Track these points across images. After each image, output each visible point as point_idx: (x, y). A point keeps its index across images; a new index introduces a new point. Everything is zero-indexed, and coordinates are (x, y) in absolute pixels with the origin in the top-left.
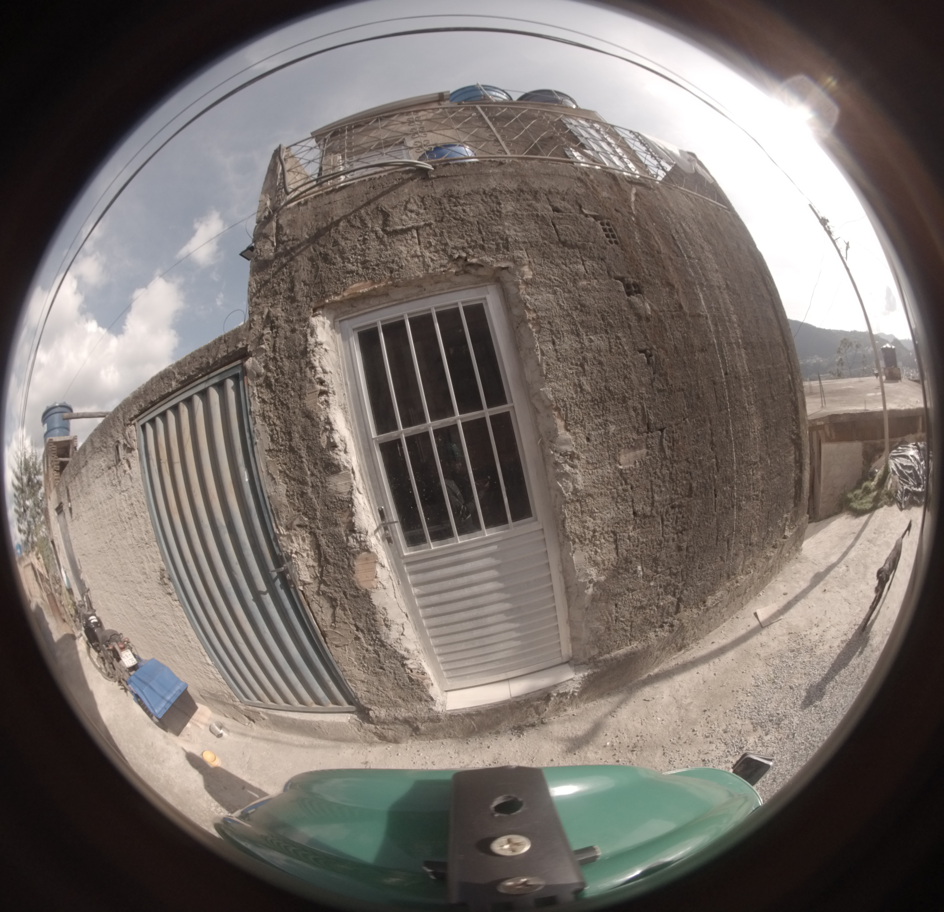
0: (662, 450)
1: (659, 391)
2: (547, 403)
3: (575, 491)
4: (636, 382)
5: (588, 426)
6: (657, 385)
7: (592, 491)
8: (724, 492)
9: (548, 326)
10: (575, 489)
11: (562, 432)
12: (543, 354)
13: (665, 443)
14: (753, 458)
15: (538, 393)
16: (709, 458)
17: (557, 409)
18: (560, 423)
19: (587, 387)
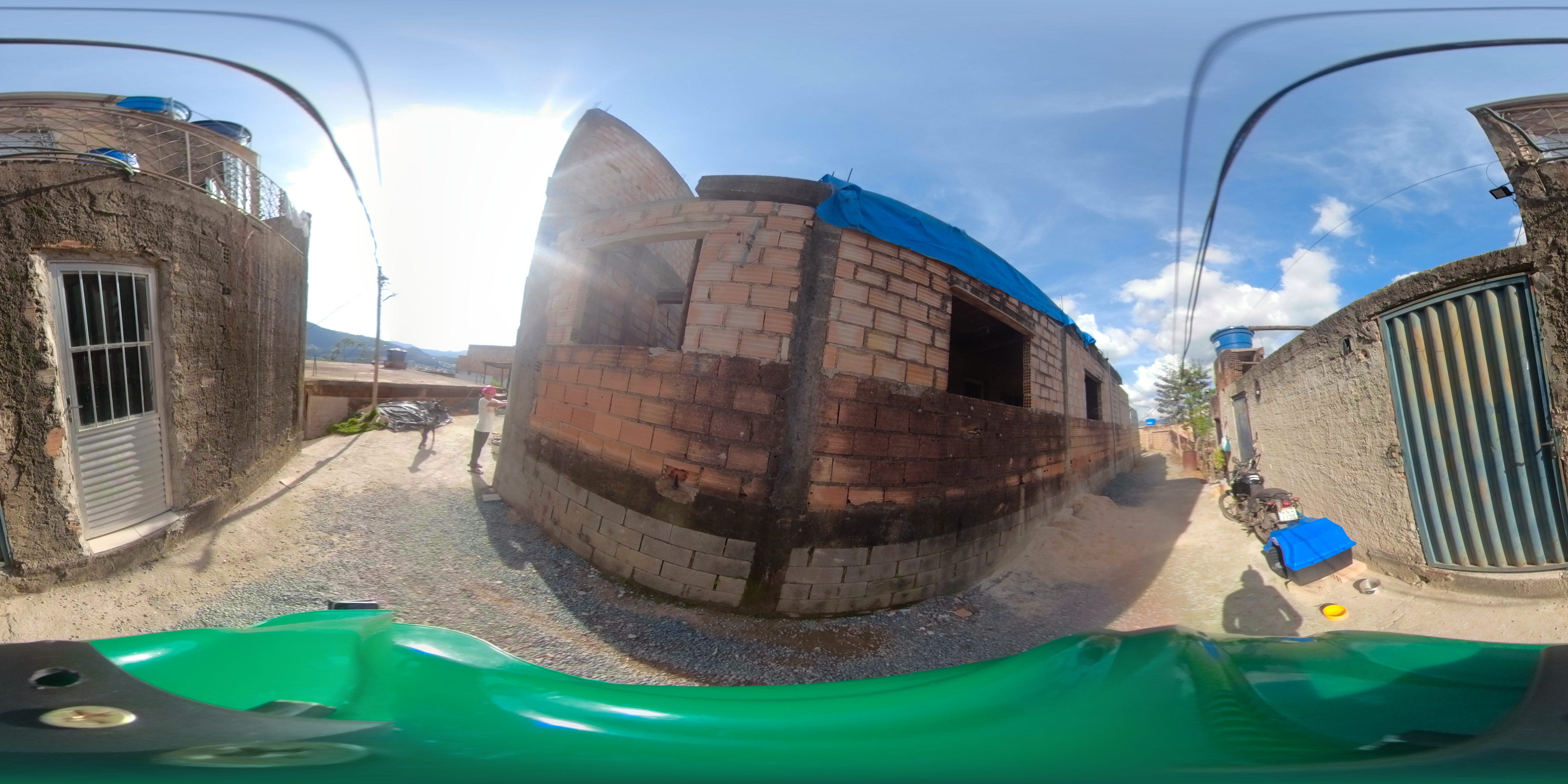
0: (222, 380)
1: (225, 349)
2: (172, 345)
3: (180, 396)
4: (215, 341)
5: (190, 361)
6: (225, 345)
7: (188, 397)
8: (251, 409)
9: (180, 302)
10: (180, 395)
11: (177, 361)
12: (175, 317)
13: (224, 377)
14: (268, 393)
15: (169, 338)
16: (245, 389)
17: (177, 349)
18: (177, 357)
19: (192, 340)
